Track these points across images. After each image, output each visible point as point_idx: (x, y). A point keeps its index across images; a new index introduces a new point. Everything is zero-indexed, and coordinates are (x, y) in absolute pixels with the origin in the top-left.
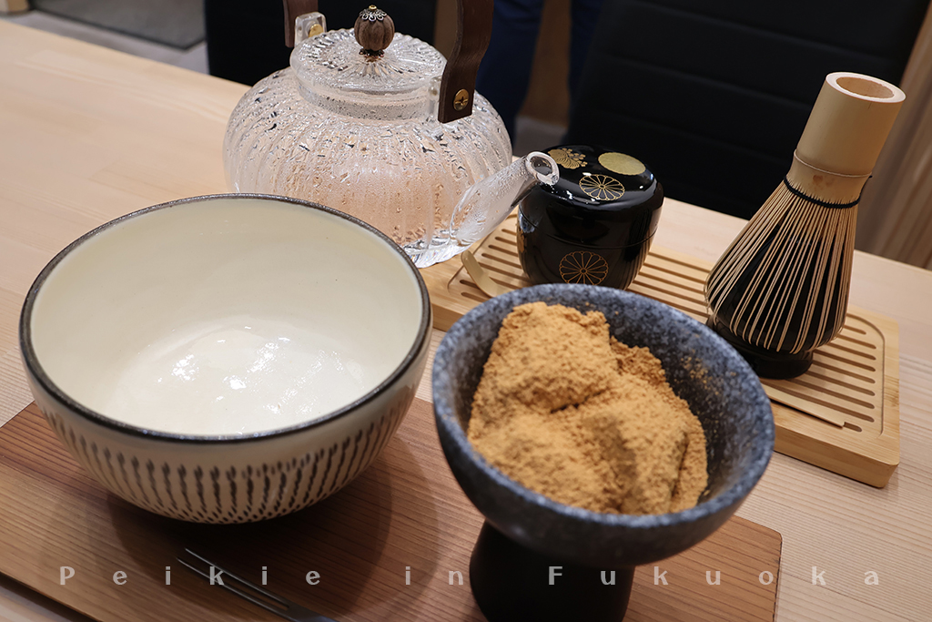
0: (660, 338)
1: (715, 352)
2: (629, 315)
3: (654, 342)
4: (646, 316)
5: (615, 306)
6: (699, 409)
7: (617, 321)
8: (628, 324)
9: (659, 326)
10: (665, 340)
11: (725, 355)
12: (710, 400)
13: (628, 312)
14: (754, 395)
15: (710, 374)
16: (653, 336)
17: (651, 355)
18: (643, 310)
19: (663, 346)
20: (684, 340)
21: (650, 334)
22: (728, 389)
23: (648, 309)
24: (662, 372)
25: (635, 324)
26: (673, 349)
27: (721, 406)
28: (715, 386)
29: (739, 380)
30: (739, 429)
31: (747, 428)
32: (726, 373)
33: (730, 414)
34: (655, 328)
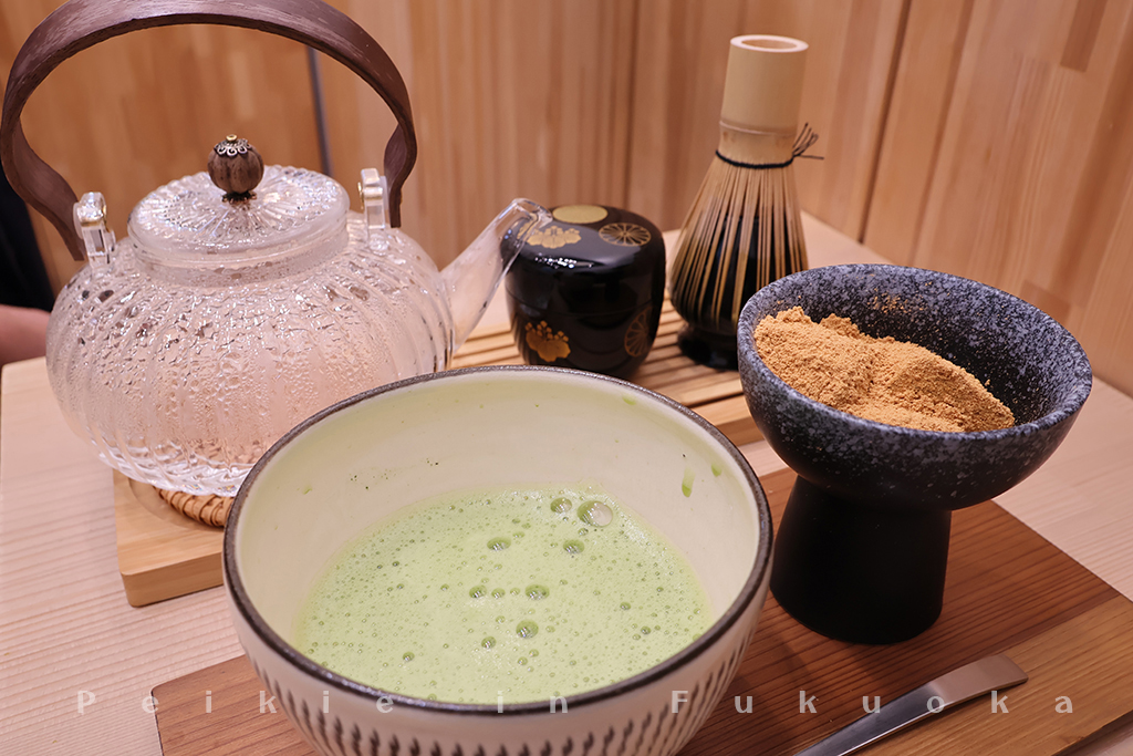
0: (840, 298)
1: (897, 278)
3: (836, 304)
4: (821, 285)
5: (796, 292)
6: (907, 334)
8: (811, 302)
9: (835, 288)
10: (845, 296)
11: (907, 274)
12: (915, 319)
13: (807, 291)
15: (903, 299)
16: (834, 300)
17: (838, 318)
19: (843, 304)
20: (862, 286)
21: (831, 300)
22: (931, 298)
23: (820, 278)
24: (855, 326)
25: (815, 298)
26: (855, 300)
27: (934, 316)
28: (914, 305)
29: (939, 285)
30: (973, 318)
31: (986, 312)
32: (920, 287)
33: (951, 314)
34: (833, 291)
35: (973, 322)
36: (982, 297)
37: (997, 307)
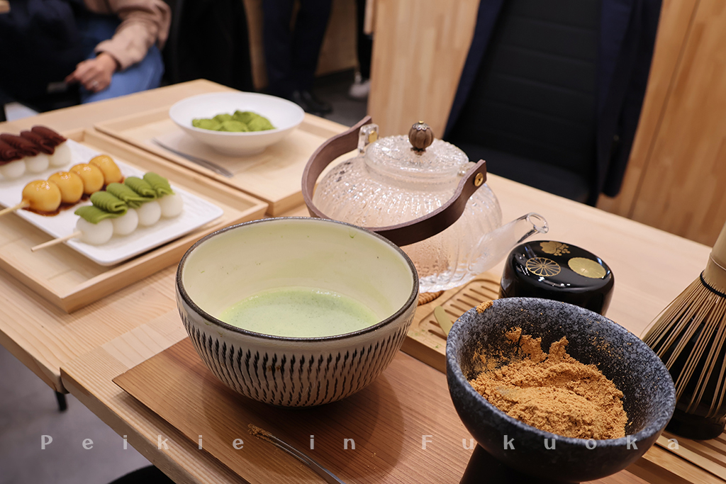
0: (572, 327)
1: (613, 331)
2: (550, 314)
3: (568, 330)
4: (561, 313)
5: (539, 309)
7: (542, 319)
8: (549, 320)
9: (570, 319)
10: (576, 327)
11: (620, 332)
12: (614, 363)
13: (548, 312)
14: (648, 355)
15: (611, 347)
16: (567, 326)
18: (558, 310)
19: (575, 332)
20: (589, 326)
21: (565, 325)
22: (627, 354)
26: (582, 333)
27: (625, 366)
28: (617, 354)
29: (635, 347)
30: (643, 378)
31: (650, 377)
32: (624, 344)
33: (633, 370)
34: (568, 321)
35: (642, 381)
36: (653, 367)
37: (656, 377)
